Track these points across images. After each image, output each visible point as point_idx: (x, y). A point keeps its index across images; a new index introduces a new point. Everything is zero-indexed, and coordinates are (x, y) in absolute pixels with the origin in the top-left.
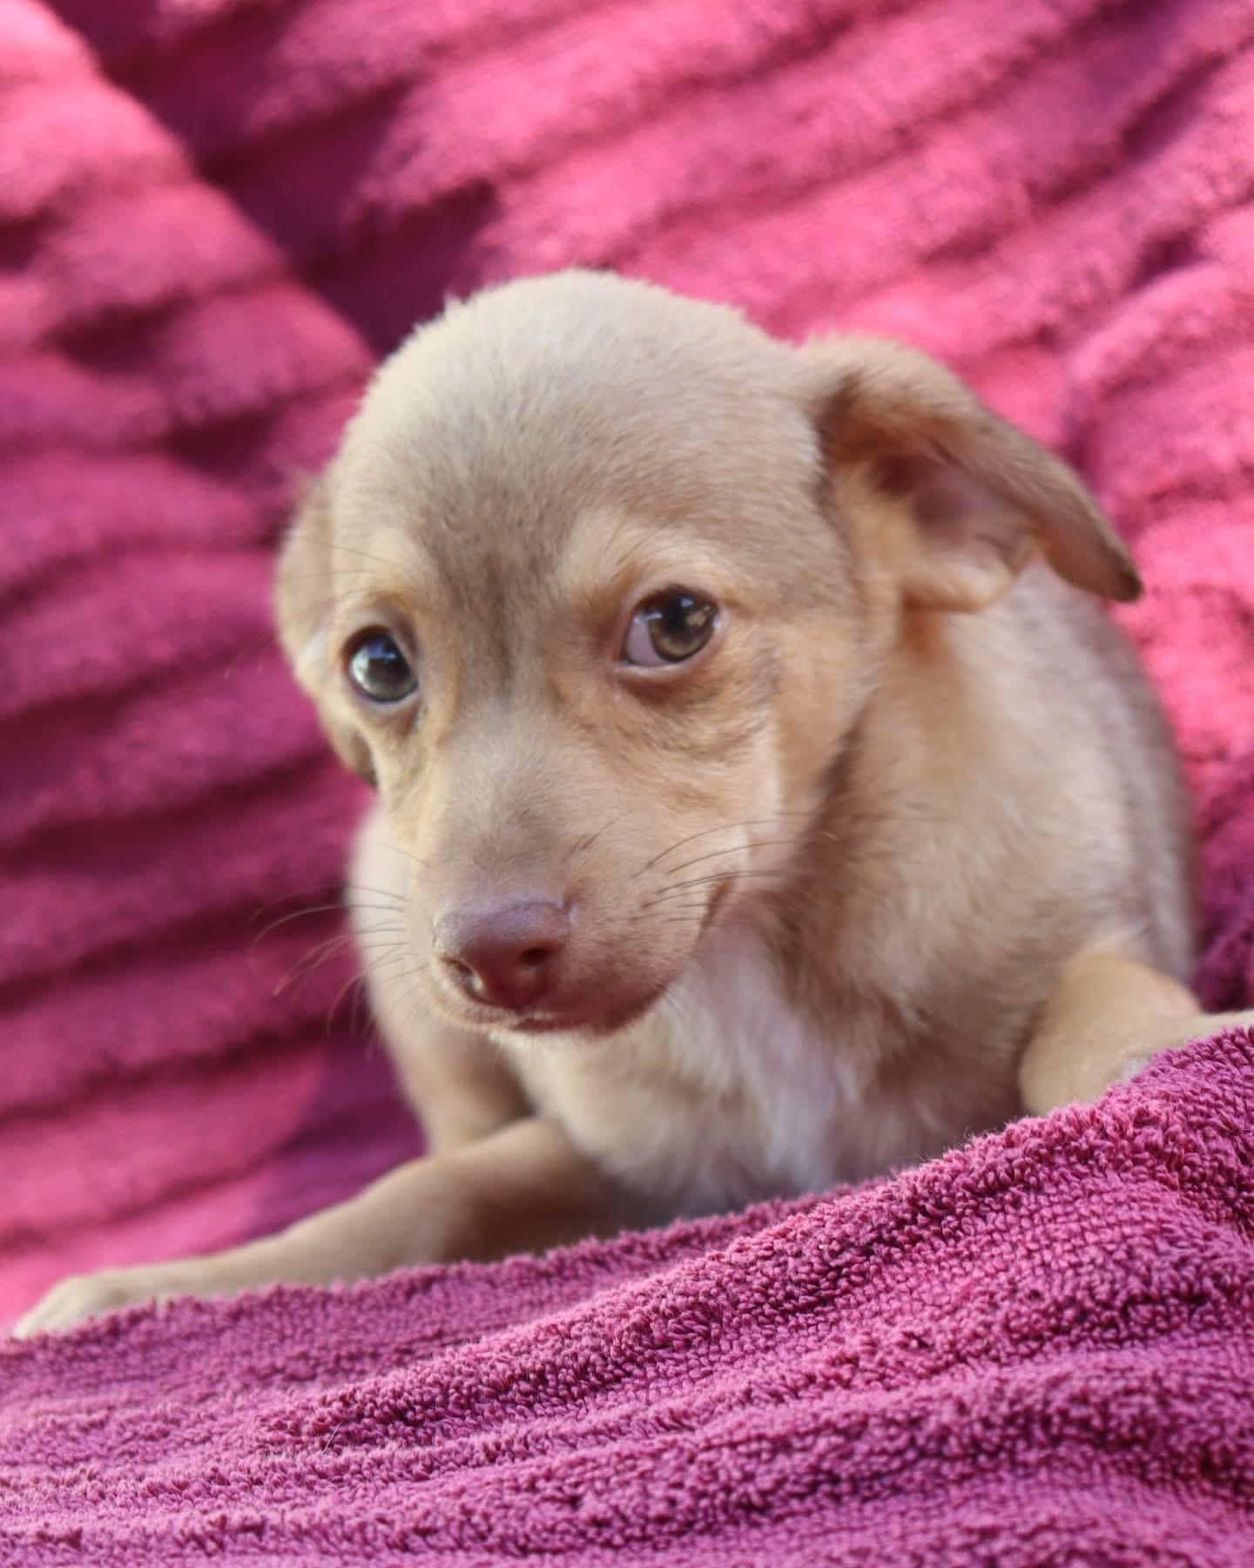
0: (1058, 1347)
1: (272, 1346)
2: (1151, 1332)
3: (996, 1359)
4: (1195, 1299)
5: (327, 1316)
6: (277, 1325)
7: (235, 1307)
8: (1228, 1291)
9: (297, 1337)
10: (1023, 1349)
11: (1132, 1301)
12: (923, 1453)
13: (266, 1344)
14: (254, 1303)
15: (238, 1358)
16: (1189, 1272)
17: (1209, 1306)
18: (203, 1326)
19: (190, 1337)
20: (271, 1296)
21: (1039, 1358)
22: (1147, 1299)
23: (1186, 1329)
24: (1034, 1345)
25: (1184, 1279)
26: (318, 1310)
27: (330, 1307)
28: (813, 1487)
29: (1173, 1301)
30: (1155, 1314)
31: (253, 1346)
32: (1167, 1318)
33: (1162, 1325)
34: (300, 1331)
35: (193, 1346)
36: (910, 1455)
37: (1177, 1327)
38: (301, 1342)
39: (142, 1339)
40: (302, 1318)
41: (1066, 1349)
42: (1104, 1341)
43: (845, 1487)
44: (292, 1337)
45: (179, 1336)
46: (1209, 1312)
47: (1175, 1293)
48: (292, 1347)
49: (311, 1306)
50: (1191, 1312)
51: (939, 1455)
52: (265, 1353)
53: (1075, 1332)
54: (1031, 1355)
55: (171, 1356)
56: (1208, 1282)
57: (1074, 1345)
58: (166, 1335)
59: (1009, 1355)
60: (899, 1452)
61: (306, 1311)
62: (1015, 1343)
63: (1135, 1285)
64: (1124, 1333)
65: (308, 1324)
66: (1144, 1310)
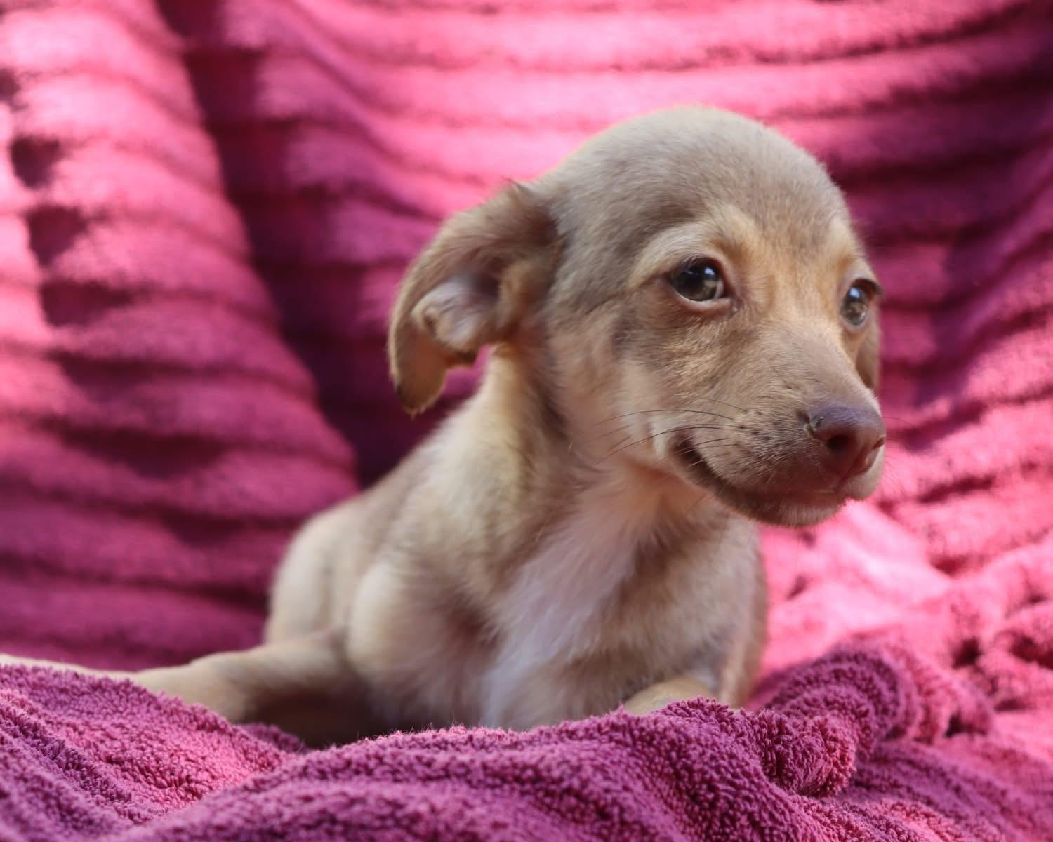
0: (513, 790)
1: (107, 714)
2: (569, 816)
3: (469, 782)
4: (603, 814)
5: (148, 711)
6: (116, 702)
7: (96, 682)
8: (623, 822)
9: (124, 714)
10: (490, 781)
11: (569, 791)
12: (398, 823)
13: (104, 711)
14: (110, 684)
15: (85, 714)
16: (609, 797)
17: (608, 823)
18: (73, 687)
19: (63, 691)
20: (121, 684)
21: (497, 791)
22: (578, 796)
23: (587, 827)
24: (498, 781)
25: (605, 799)
26: (145, 705)
27: (152, 708)
28: (319, 823)
29: (592, 806)
30: (578, 807)
31: (96, 710)
32: (583, 814)
33: (577, 816)
34: (128, 711)
35: (63, 697)
36: (390, 822)
37: (583, 823)
38: (125, 718)
39: (35, 680)
40: (133, 705)
41: (516, 794)
42: (543, 803)
43: (339, 828)
44: (121, 713)
45: (56, 687)
46: (605, 827)
47: (596, 803)
48: (118, 718)
49: (141, 701)
50: (596, 820)
51: (409, 830)
52: (101, 716)
53: (528, 787)
54: (493, 787)
55: (48, 697)
56: (616, 810)
57: (523, 794)
58: (50, 684)
59: (479, 781)
60: (382, 818)
61: (137, 703)
62: (487, 775)
63: (576, 783)
64: (555, 806)
65: (135, 710)
66: (573, 801)
